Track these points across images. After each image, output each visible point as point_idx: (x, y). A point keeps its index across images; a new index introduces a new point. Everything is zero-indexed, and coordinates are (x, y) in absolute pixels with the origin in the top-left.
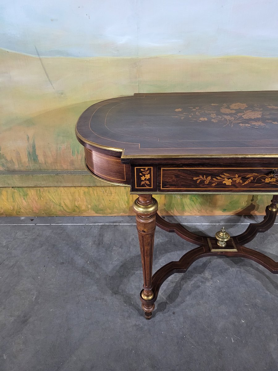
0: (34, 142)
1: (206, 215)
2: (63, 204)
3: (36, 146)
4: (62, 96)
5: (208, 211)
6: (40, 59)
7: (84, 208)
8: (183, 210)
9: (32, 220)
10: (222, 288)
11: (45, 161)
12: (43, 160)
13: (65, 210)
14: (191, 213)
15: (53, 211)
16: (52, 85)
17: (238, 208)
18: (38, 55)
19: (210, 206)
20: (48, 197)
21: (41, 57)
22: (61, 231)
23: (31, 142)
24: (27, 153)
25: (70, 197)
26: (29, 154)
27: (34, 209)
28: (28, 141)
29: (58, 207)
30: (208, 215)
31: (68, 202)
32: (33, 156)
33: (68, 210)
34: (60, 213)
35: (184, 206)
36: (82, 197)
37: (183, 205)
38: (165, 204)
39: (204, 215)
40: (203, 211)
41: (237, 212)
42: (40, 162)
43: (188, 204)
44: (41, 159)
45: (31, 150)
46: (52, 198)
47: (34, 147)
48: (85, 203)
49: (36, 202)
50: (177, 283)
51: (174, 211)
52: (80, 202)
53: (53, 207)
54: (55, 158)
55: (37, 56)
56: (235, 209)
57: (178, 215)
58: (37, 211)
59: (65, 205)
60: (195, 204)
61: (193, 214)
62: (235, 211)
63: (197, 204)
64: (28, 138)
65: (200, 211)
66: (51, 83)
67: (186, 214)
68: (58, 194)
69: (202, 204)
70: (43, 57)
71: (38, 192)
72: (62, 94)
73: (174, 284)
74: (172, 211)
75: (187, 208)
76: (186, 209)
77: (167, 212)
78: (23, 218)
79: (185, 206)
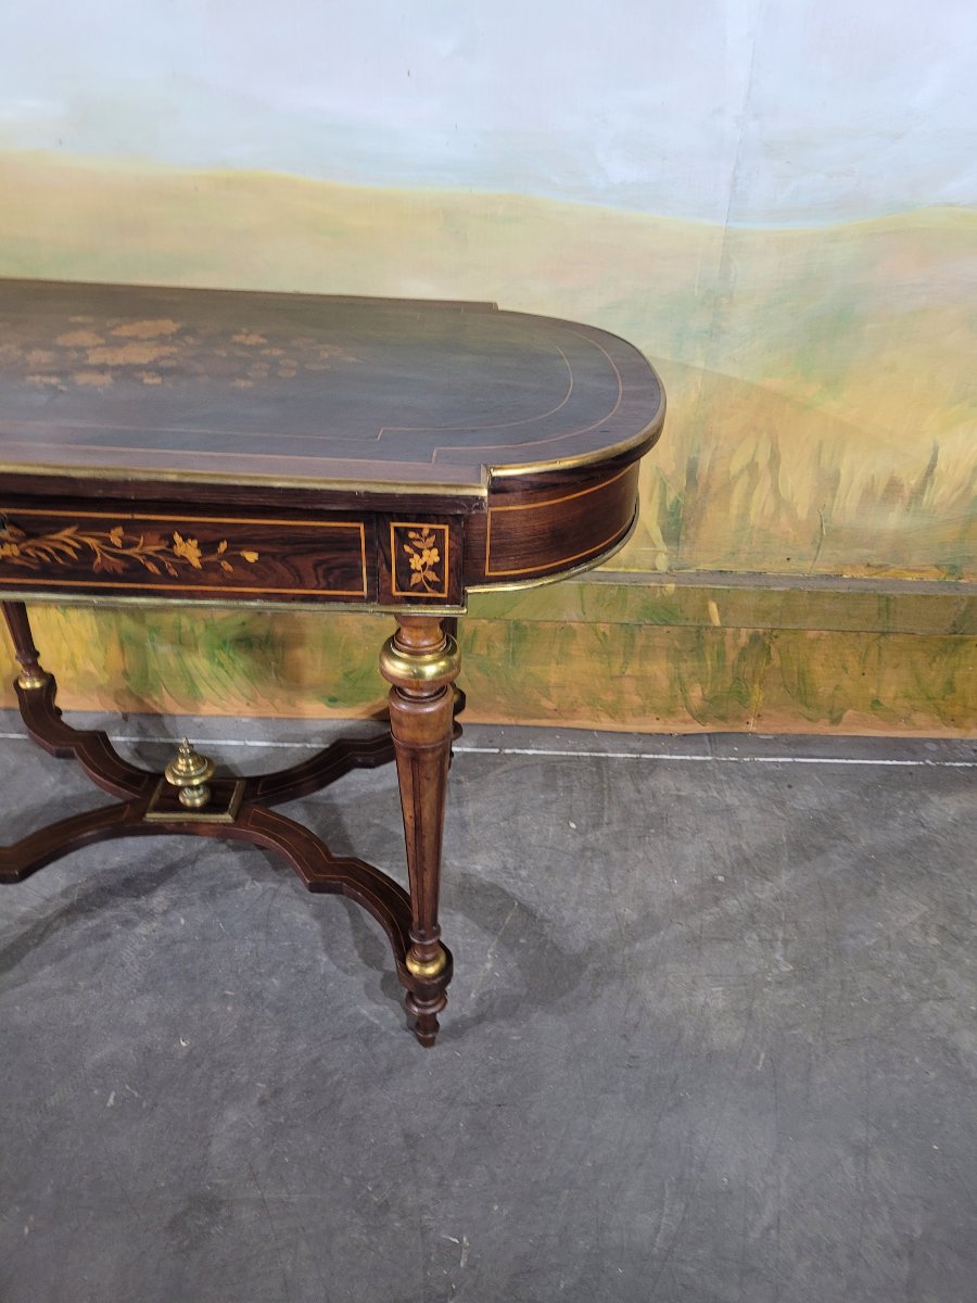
1: (274, 715)
5: (277, 701)
8: (194, 696)
10: (182, 941)
14: (223, 708)
17: (377, 695)
19: (281, 686)
30: (282, 715)
35: (192, 682)
37: (190, 676)
38: (125, 674)
39: (269, 715)
40: (260, 699)
41: (377, 710)
43: (206, 675)
50: (39, 923)
51: (162, 697)
56: (369, 699)
57: (179, 711)
60: (232, 678)
61: (232, 711)
62: (369, 704)
63: (237, 678)
65: (251, 701)
67: (207, 709)
69: (250, 675)
73: (28, 927)
74: (156, 698)
75: (204, 690)
76: (202, 690)
77: (140, 701)
79: (197, 682)
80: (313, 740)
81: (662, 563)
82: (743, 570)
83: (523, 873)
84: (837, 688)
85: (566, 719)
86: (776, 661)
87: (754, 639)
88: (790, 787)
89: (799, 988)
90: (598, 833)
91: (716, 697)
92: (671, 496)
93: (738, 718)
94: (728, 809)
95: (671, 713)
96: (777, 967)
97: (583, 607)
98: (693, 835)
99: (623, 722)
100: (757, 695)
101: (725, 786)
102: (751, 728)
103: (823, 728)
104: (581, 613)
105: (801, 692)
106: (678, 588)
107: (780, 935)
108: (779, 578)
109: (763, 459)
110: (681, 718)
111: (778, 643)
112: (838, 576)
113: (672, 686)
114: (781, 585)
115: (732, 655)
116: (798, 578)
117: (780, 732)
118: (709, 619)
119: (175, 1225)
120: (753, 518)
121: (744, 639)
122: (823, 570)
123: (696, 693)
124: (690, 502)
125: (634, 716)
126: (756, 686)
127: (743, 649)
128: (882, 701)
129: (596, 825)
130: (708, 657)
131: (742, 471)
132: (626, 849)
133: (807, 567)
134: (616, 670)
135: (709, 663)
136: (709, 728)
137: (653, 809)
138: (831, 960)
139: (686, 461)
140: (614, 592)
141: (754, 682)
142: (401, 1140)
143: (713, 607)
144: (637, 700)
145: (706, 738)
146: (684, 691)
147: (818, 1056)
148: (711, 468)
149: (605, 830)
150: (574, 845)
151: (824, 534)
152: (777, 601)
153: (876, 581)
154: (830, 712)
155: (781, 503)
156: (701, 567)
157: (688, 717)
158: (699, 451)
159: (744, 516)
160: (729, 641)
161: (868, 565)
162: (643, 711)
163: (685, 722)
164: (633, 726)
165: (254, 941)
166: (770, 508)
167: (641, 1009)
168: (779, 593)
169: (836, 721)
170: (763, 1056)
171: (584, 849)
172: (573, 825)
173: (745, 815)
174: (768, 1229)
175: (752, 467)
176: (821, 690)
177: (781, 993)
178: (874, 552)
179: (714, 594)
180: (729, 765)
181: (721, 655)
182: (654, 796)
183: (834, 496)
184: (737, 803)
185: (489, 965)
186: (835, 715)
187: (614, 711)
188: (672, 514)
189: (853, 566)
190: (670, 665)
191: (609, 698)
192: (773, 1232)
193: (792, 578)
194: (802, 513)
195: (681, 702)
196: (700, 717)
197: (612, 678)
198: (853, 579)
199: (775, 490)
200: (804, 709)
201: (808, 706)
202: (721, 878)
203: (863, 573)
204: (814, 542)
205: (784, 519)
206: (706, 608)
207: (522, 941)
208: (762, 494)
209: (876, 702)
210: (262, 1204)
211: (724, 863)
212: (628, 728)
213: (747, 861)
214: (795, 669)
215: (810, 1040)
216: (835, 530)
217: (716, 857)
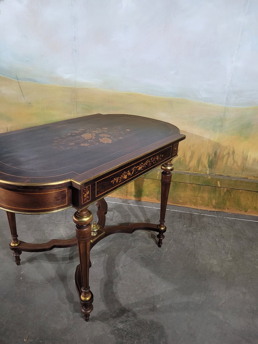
1: (122, 198)
4: (30, 105)
5: (123, 195)
6: (18, 82)
14: (112, 196)
18: (18, 80)
19: (125, 192)
21: (19, 81)
30: (124, 198)
39: (121, 198)
40: (120, 194)
55: (16, 80)
61: (114, 196)
64: (8, 129)
65: (118, 195)
66: (24, 97)
70: (20, 81)
72: (30, 104)
80: (130, 204)
81: (208, 172)
82: (225, 175)
83: (174, 234)
84: (246, 204)
85: (184, 205)
86: (232, 196)
87: (228, 191)
88: (234, 224)
89: (233, 262)
90: (191, 228)
91: (218, 203)
92: (211, 158)
93: (223, 208)
94: (220, 227)
95: (208, 206)
96: (229, 258)
97: (190, 180)
98: (212, 231)
99: (197, 207)
100: (228, 203)
101: (219, 222)
102: (226, 211)
103: (243, 213)
104: (189, 181)
105: (238, 204)
106: (211, 178)
107: (230, 252)
108: (234, 178)
109: (231, 152)
110: (210, 207)
111: (233, 192)
112: (247, 178)
113: (208, 200)
114: (234, 179)
115: (222, 194)
117: (233, 213)
118: (218, 185)
119: (106, 285)
120: (228, 164)
121: (225, 190)
122: (244, 177)
123: (214, 202)
124: (215, 160)
125: (200, 205)
126: (228, 201)
127: (225, 193)
128: (257, 208)
129: (190, 226)
130: (217, 194)
131: (226, 154)
132: (197, 232)
133: (240, 176)
134: (196, 195)
136: (216, 210)
137: (203, 225)
138: (241, 258)
139: (214, 151)
140: (197, 177)
141: (227, 200)
142: (149, 277)
143: (219, 182)
144: (201, 202)
145: (216, 212)
146: (211, 201)
147: (236, 275)
148: (220, 153)
150: (185, 230)
151: (244, 169)
152: (233, 182)
153: (256, 180)
155: (234, 161)
156: (216, 174)
157: (212, 207)
158: (217, 149)
159: (226, 164)
160: (222, 190)
161: (254, 177)
162: (201, 205)
163: (211, 208)
164: (199, 208)
166: (232, 162)
167: (199, 262)
169: (246, 211)
170: (224, 274)
171: (187, 231)
172: (185, 226)
173: (224, 228)
174: (223, 303)
175: (228, 154)
176: (243, 204)
177: (229, 263)
178: (255, 174)
179: (219, 180)
180: (221, 218)
181: (220, 194)
182: (203, 222)
183: (246, 161)
184: (222, 226)
185: (166, 250)
186: (246, 210)
187: (195, 204)
188: (211, 162)
189: (251, 177)
190: (208, 195)
191: (194, 201)
193: (237, 178)
194: (239, 164)
195: (210, 203)
196: (215, 207)
197: (195, 196)
198: (250, 179)
199: (233, 159)
200: (238, 208)
201: (240, 207)
202: (217, 240)
203: (253, 178)
204: (242, 170)
205: (235, 165)
206: (217, 182)
207: (174, 246)
208: (230, 160)
209: (255, 208)
210: (122, 284)
211: (218, 237)
212: (198, 208)
213: (223, 237)
214: (237, 198)
215: (235, 272)
216: (247, 168)
217: (216, 236)
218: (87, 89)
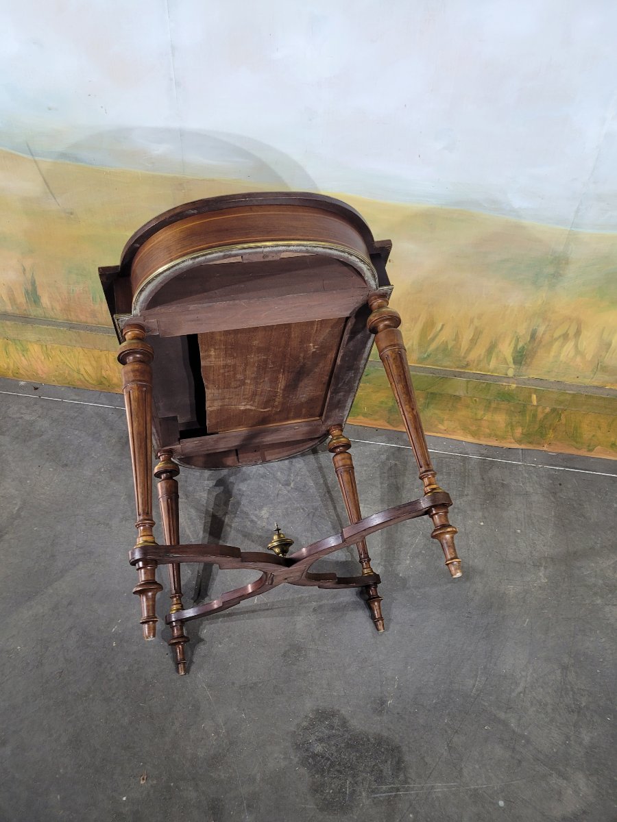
0: (33, 277)
2: (83, 371)
3: (37, 283)
4: (72, 216)
6: (35, 162)
7: (115, 380)
9: (36, 389)
11: (52, 306)
12: (48, 304)
13: (87, 381)
15: (69, 379)
16: (55, 199)
18: (32, 155)
20: (60, 358)
21: (36, 158)
22: (76, 415)
23: (29, 276)
24: (23, 291)
25: (94, 363)
26: (27, 292)
27: (40, 372)
28: (24, 274)
29: (76, 375)
31: (90, 369)
32: (33, 295)
33: (91, 382)
34: (80, 383)
36: (111, 365)
42: (44, 305)
44: (45, 300)
45: (30, 288)
46: (66, 361)
47: (33, 283)
48: (117, 374)
49: (42, 362)
52: (108, 372)
53: (69, 374)
54: (67, 303)
55: (30, 157)
58: (44, 376)
59: (87, 372)
64: (24, 270)
66: (54, 197)
68: (75, 357)
70: (40, 158)
71: (45, 349)
72: (72, 214)
78: (22, 383)
81: (511, 373)
82: (553, 380)
84: (594, 436)
85: (450, 434)
86: (563, 420)
87: (553, 410)
88: (560, 484)
89: (549, 591)
90: (462, 500)
91: (529, 434)
92: (520, 345)
93: (539, 444)
94: (527, 494)
95: (504, 438)
96: (540, 579)
97: (467, 390)
98: (508, 506)
99: (479, 439)
100: (551, 435)
101: (527, 481)
102: (545, 449)
103: (583, 453)
104: (465, 392)
105: (574, 436)
106: (517, 387)
107: (544, 564)
108: (571, 386)
109: (572, 332)
110: (509, 440)
111: (566, 413)
112: (602, 388)
113: (506, 426)
114: (572, 390)
115: (540, 416)
116: (581, 386)
117: (560, 451)
118: (531, 401)
119: (285, 655)
120: (563, 357)
121: (548, 410)
122: (595, 384)
123: (519, 431)
124: (530, 348)
125: (485, 437)
126: (551, 431)
127: (547, 414)
129: (462, 496)
130: (528, 415)
131: (560, 337)
132: (474, 510)
133: (587, 382)
134: (479, 417)
135: (528, 418)
136: (523, 447)
137: (489, 490)
138: (566, 580)
139: (531, 329)
140: (484, 385)
141: (550, 429)
143: (534, 397)
144: (488, 431)
145: (520, 451)
146: (512, 430)
147: (552, 625)
148: (543, 334)
149: (465, 498)
151: (599, 367)
152: (568, 397)
154: (589, 446)
155: (578, 352)
156: (531, 376)
157: (513, 441)
158: (538, 326)
159: (558, 356)
160: (540, 410)
162: (490, 436)
163: (511, 443)
164: (484, 442)
165: (306, 537)
166: (572, 354)
167: (475, 591)
168: (569, 394)
169: (590, 450)
170: (528, 620)
173: (535, 498)
174: (521, 693)
175: (565, 335)
176: (585, 436)
177: (540, 592)
179: (536, 391)
180: (531, 469)
181: (535, 416)
182: (490, 482)
183: (607, 352)
184: (532, 491)
185: (408, 562)
186: (590, 448)
187: (474, 434)
188: (520, 352)
189: (611, 384)
190: (507, 417)
191: (474, 428)
192: (522, 695)
193: (578, 386)
194: (589, 357)
195: (510, 434)
196: (519, 442)
197: (476, 420)
198: (610, 389)
199: (576, 346)
200: (574, 443)
201: (577, 443)
202: (519, 531)
203: (616, 387)
204: (593, 371)
205: (578, 359)
206: (531, 396)
207: (423, 552)
208: (568, 348)
209: (614, 444)
211: (521, 523)
212: (481, 442)
213: (533, 523)
214: (573, 425)
215: (550, 616)
216: (605, 367)
217: (517, 519)
218: (213, 180)
